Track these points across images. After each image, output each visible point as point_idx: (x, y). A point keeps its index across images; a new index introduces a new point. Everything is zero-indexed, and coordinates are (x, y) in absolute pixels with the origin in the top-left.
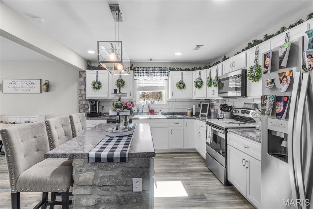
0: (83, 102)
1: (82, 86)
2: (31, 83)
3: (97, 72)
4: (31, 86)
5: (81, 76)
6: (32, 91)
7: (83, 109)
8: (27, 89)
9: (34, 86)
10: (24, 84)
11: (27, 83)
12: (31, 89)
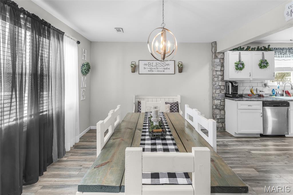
0: (219, 83)
1: (218, 67)
2: (165, 64)
3: (240, 53)
4: (166, 67)
5: (217, 57)
6: (166, 71)
7: (219, 90)
8: (161, 70)
9: (168, 67)
10: (159, 65)
11: (162, 64)
12: (166, 70)
